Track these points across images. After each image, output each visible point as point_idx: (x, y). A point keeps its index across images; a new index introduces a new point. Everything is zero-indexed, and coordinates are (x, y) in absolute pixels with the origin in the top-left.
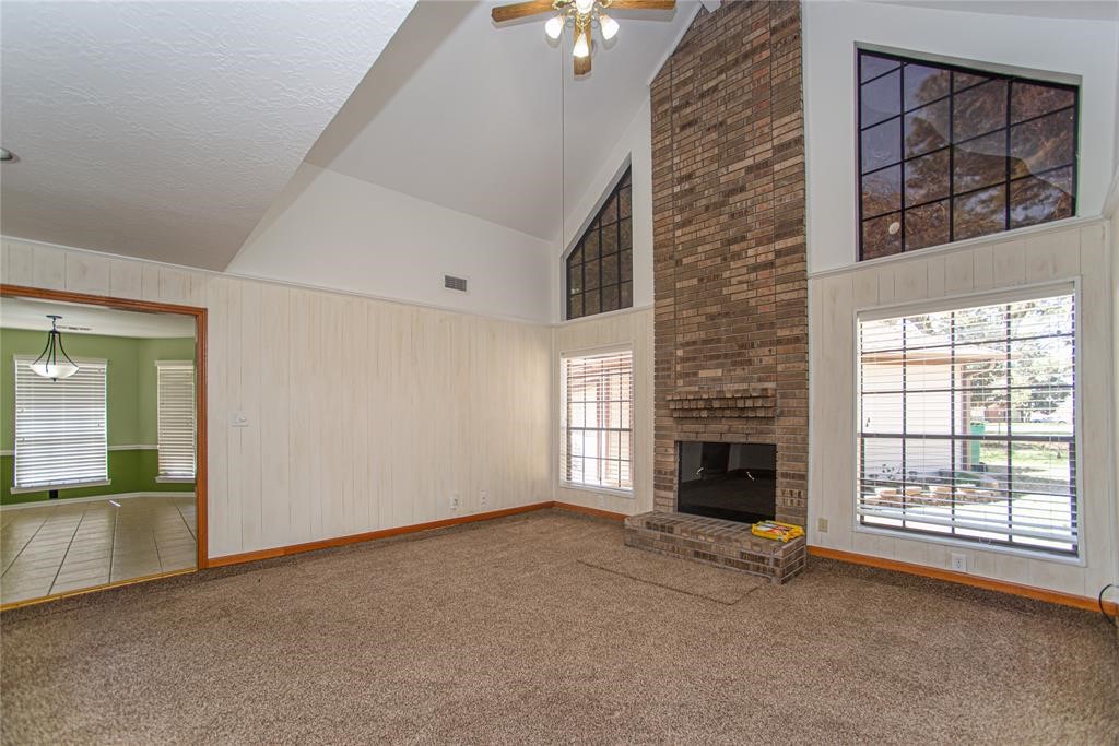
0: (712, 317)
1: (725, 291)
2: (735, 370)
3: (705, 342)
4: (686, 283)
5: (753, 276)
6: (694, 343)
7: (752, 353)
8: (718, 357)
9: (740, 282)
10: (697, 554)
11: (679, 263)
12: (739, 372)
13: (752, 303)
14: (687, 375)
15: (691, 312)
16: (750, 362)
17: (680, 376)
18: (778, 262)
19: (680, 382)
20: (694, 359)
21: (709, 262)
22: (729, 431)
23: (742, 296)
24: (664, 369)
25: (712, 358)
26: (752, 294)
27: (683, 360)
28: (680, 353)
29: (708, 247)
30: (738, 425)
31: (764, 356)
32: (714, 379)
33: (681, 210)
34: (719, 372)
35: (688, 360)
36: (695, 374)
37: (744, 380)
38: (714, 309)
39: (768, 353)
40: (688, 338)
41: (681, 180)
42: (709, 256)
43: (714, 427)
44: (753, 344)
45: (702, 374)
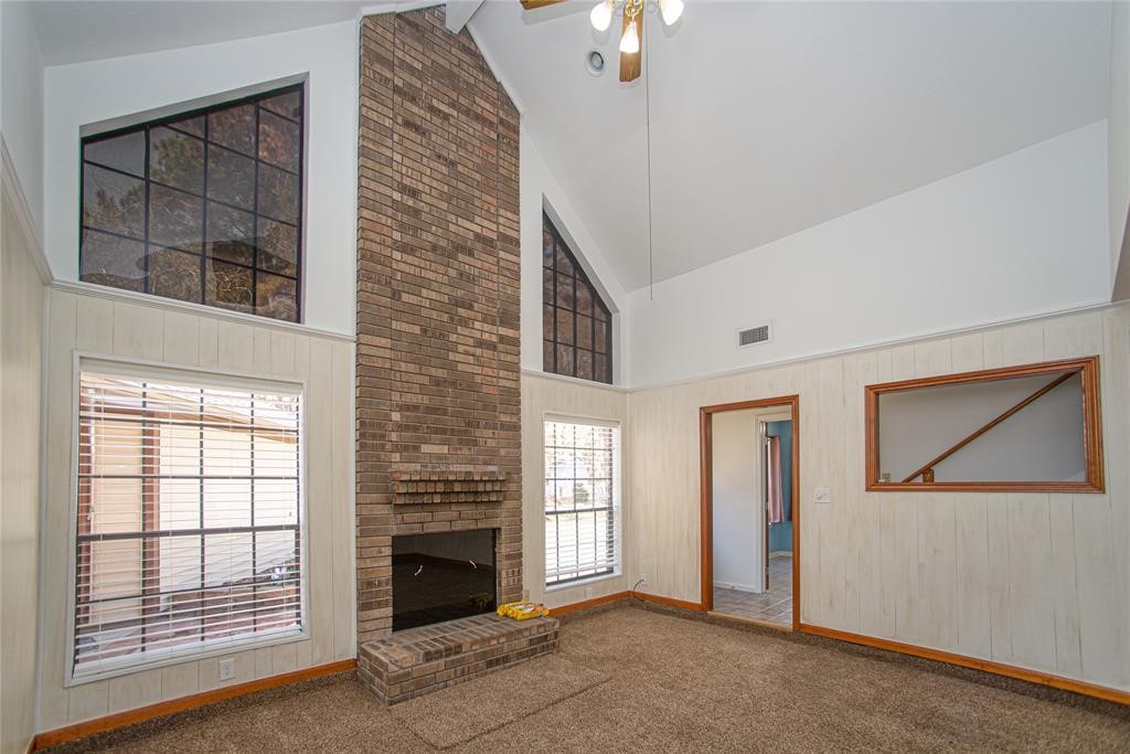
0: (437, 382)
1: (452, 356)
2: (461, 449)
3: (430, 410)
4: (404, 327)
5: (478, 351)
6: (416, 408)
7: (478, 433)
8: (444, 431)
9: (467, 353)
10: (490, 664)
11: (396, 295)
12: (465, 451)
13: (478, 379)
14: (406, 448)
15: (411, 368)
16: (475, 443)
17: (396, 449)
18: (501, 347)
19: (396, 457)
20: (416, 429)
21: (434, 314)
22: (460, 518)
23: (469, 369)
24: (374, 437)
25: (437, 431)
26: (478, 370)
27: (400, 427)
28: (396, 416)
29: (434, 295)
30: (467, 511)
31: (488, 438)
32: (440, 457)
33: (403, 227)
34: (445, 449)
35: (406, 428)
36: (417, 448)
37: (471, 462)
38: (440, 373)
39: (491, 435)
40: (409, 399)
41: (404, 189)
42: (436, 306)
43: (442, 514)
44: (478, 424)
45: (425, 448)
